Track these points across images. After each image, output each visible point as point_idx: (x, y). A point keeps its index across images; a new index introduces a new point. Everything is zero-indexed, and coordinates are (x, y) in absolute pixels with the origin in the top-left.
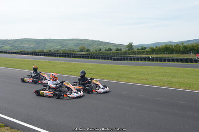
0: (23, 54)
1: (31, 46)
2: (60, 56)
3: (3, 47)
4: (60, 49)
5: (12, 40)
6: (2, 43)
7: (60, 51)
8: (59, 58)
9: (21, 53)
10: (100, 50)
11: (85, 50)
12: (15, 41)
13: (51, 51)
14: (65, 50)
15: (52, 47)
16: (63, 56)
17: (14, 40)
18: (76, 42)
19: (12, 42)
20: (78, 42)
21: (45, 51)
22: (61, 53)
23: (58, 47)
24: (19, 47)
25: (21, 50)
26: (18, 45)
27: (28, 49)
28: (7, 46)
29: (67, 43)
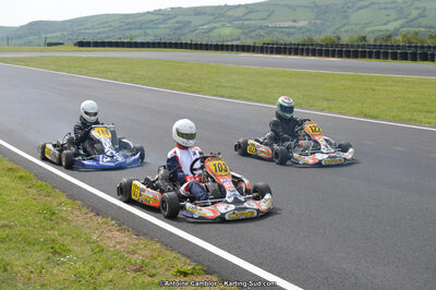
0: (272, 53)
1: (299, 24)
2: (395, 57)
4: (396, 32)
5: (240, 6)
6: (210, 18)
7: (399, 39)
8: (390, 63)
9: (264, 49)
12: (250, 9)
13: (364, 38)
14: (416, 33)
15: (367, 24)
16: (404, 57)
17: (246, 6)
19: (239, 13)
21: (345, 39)
22: (398, 47)
23: (391, 27)
24: (261, 28)
25: (268, 39)
27: (289, 34)
28: (223, 26)
29: (425, 9)
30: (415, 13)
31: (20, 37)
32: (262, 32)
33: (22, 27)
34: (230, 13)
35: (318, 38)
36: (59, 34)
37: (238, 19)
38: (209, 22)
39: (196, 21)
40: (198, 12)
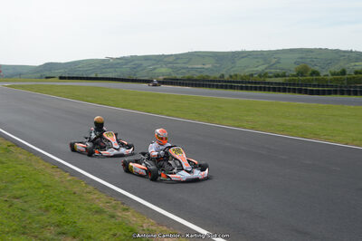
1: (207, 67)
3: (155, 69)
5: (172, 55)
6: (154, 62)
10: (343, 72)
11: (309, 73)
12: (177, 57)
15: (246, 67)
18: (301, 55)
19: (171, 60)
20: (304, 55)
23: (260, 69)
24: (184, 68)
25: (187, 75)
26: (183, 65)
27: (201, 72)
28: (162, 67)
29: (279, 59)
30: (274, 61)
31: (38, 72)
32: (184, 71)
33: (40, 66)
34: (166, 59)
35: (217, 75)
36: (62, 71)
37: (170, 63)
38: (153, 65)
39: (145, 64)
40: (147, 58)
